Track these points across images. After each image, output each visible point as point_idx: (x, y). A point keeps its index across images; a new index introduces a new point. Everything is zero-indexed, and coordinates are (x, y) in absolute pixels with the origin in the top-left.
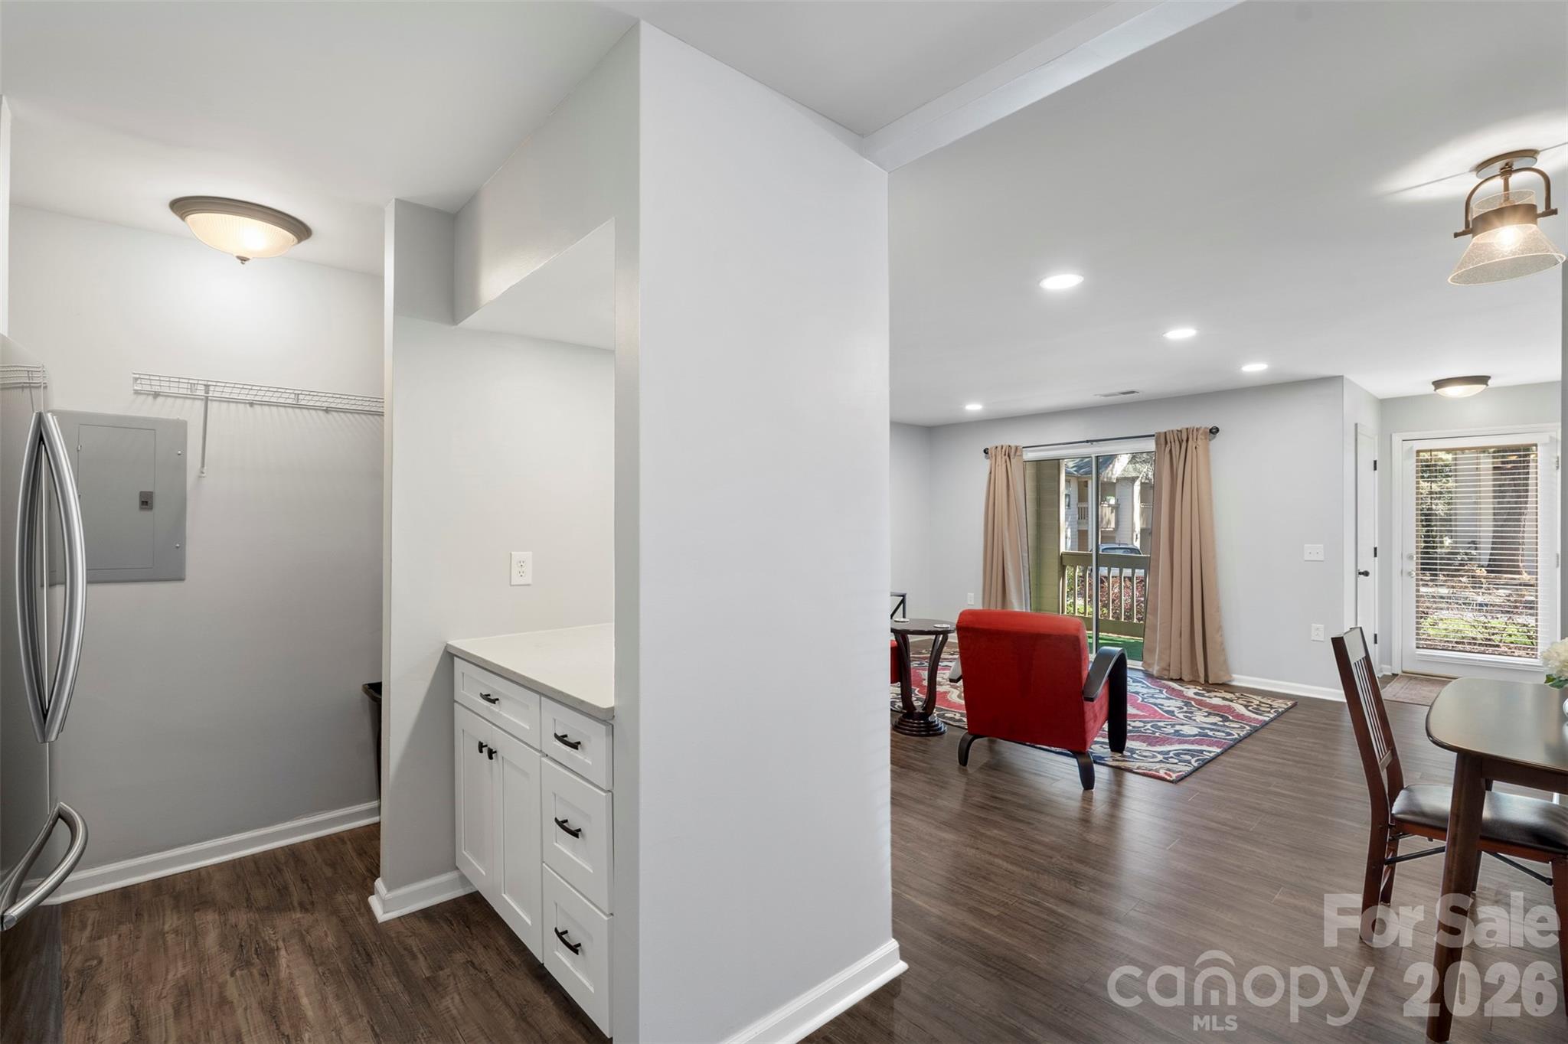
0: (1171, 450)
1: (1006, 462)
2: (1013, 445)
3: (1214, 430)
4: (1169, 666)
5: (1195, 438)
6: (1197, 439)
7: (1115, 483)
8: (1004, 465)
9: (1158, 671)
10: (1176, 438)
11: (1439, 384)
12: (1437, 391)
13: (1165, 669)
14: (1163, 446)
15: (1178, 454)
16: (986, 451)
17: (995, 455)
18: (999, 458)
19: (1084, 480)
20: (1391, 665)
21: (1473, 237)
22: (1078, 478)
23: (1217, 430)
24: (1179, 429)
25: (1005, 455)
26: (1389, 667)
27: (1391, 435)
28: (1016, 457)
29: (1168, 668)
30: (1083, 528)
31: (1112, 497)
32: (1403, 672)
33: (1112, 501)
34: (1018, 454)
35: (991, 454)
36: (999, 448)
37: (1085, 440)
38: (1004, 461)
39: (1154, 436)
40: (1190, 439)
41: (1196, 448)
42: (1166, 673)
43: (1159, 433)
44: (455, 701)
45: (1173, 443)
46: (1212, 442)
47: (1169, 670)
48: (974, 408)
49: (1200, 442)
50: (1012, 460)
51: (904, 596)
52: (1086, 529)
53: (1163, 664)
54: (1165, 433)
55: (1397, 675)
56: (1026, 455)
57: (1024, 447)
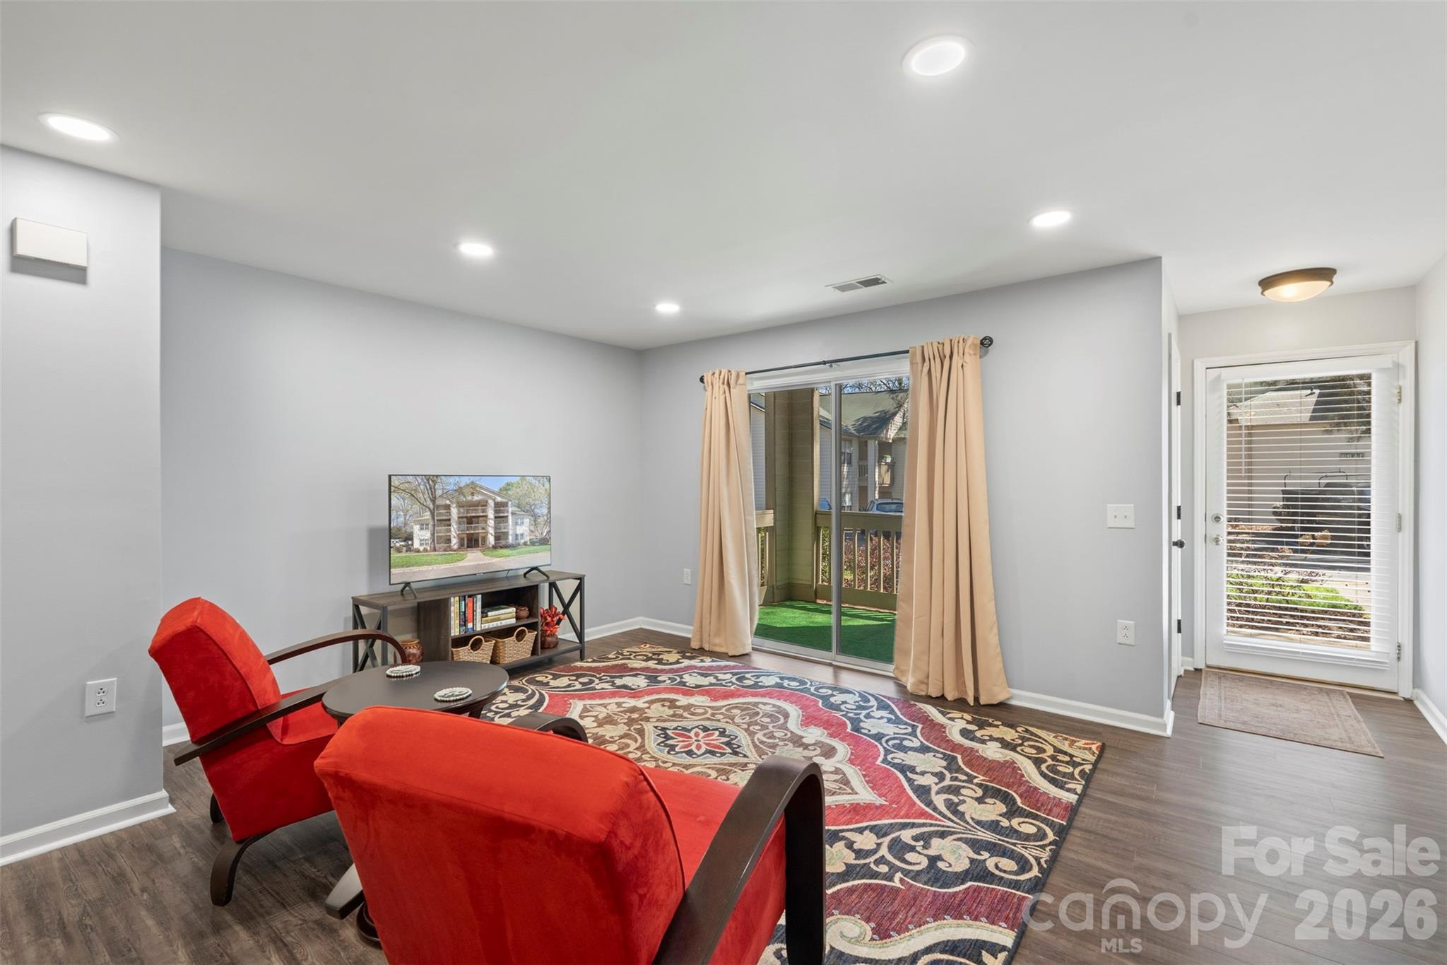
0: (930, 371)
1: (725, 392)
2: (734, 370)
3: (987, 341)
4: (928, 677)
5: (961, 351)
6: (963, 354)
7: (891, 443)
8: (722, 397)
9: (913, 684)
10: (937, 355)
11: (1267, 283)
12: (1265, 293)
13: (922, 682)
14: (920, 365)
15: (939, 375)
16: (701, 379)
17: (712, 384)
18: (716, 387)
19: (863, 440)
20: (1193, 657)
22: (858, 437)
23: (991, 341)
24: (940, 341)
25: (723, 383)
26: (1190, 659)
27: (1193, 362)
28: (738, 386)
29: (926, 681)
30: (863, 484)
31: (889, 456)
32: (1208, 667)
33: (889, 460)
34: (740, 381)
35: (708, 382)
37: (823, 360)
38: (722, 391)
39: (907, 352)
40: (955, 354)
41: (962, 366)
42: (923, 687)
43: (915, 348)
45: (932, 360)
46: (984, 357)
47: (927, 684)
49: (967, 358)
50: (731, 389)
51: (581, 579)
52: (866, 485)
53: (921, 676)
54: (923, 347)
55: (1201, 670)
56: (752, 384)
57: (747, 374)
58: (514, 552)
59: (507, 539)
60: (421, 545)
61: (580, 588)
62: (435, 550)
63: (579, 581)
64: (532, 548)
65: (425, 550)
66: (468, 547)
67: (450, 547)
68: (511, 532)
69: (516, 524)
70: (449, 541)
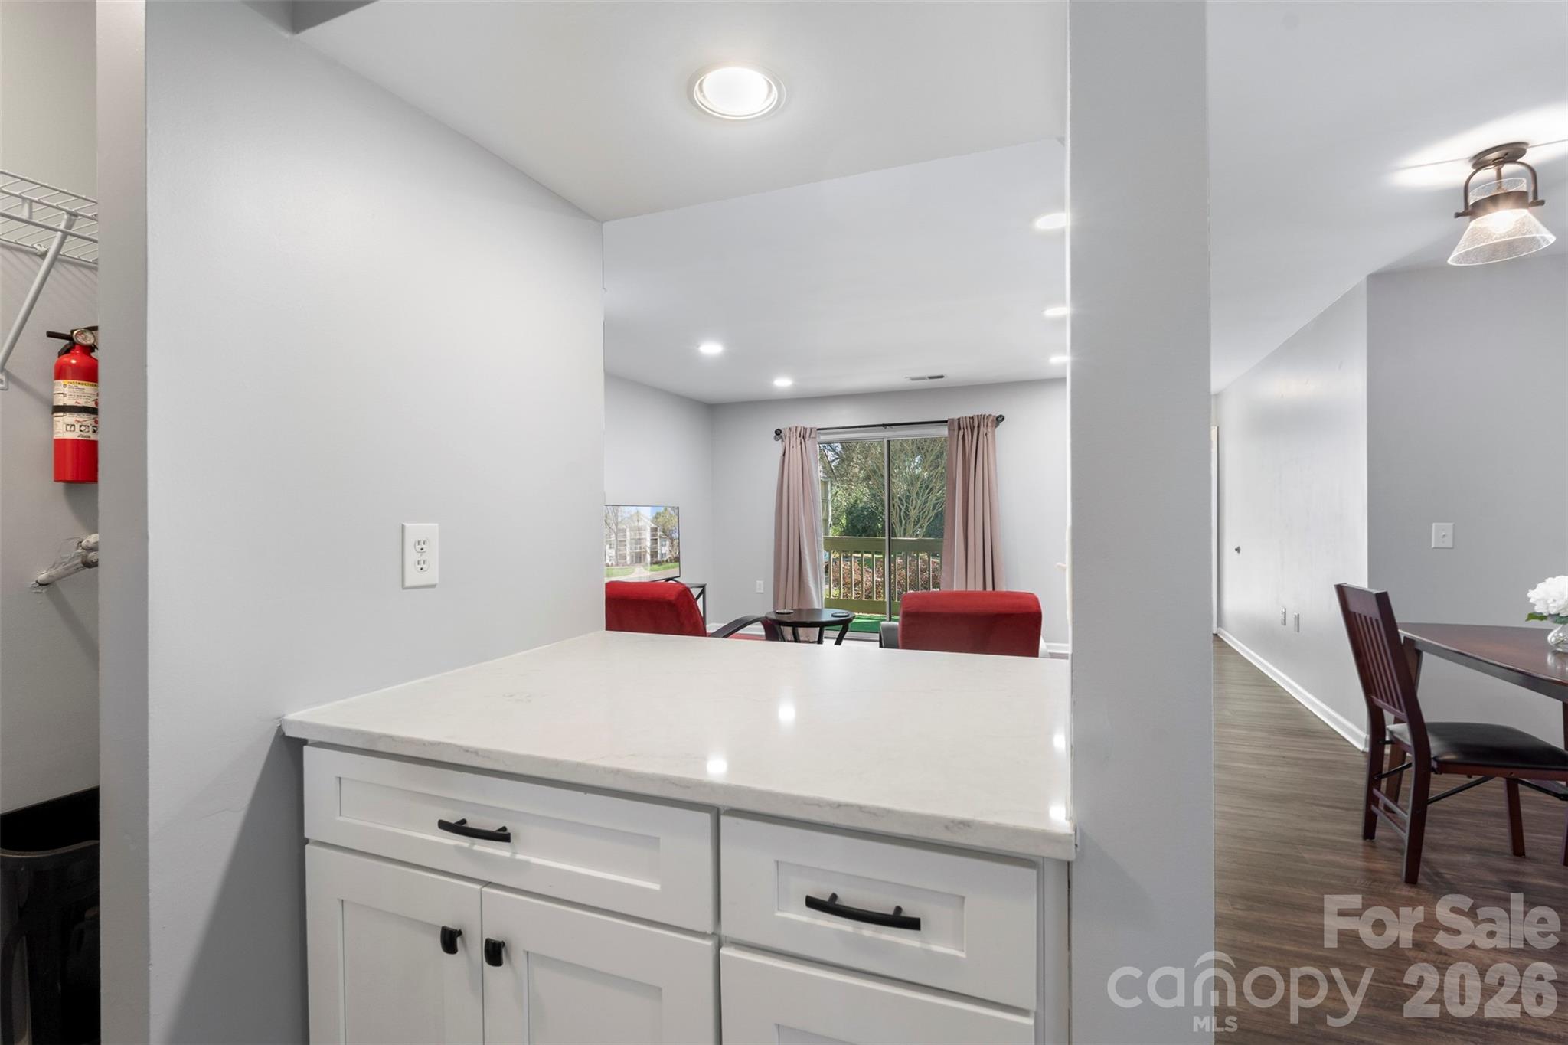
0: (964, 435)
1: (801, 443)
2: (808, 426)
3: (1000, 419)
5: (985, 425)
8: (799, 447)
10: (968, 424)
14: (956, 431)
16: (778, 433)
17: (789, 437)
18: (793, 440)
21: (1471, 220)
23: (1003, 418)
24: (972, 416)
25: (800, 436)
28: (811, 439)
34: (812, 436)
35: (784, 435)
36: (793, 430)
37: (882, 423)
38: (799, 442)
39: (946, 422)
40: (982, 426)
41: (986, 433)
43: (953, 420)
44: (307, 841)
45: (965, 429)
46: (998, 428)
48: (783, 383)
49: (989, 429)
50: (807, 442)
51: (703, 587)
54: (959, 419)
56: (819, 437)
57: (818, 430)
58: (660, 567)
59: (657, 557)
60: (610, 560)
61: (703, 593)
62: (617, 565)
63: (701, 589)
64: (670, 564)
65: (612, 565)
66: (636, 563)
67: (626, 562)
68: (659, 552)
69: (662, 545)
70: (625, 558)
